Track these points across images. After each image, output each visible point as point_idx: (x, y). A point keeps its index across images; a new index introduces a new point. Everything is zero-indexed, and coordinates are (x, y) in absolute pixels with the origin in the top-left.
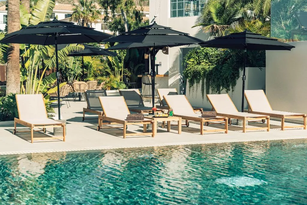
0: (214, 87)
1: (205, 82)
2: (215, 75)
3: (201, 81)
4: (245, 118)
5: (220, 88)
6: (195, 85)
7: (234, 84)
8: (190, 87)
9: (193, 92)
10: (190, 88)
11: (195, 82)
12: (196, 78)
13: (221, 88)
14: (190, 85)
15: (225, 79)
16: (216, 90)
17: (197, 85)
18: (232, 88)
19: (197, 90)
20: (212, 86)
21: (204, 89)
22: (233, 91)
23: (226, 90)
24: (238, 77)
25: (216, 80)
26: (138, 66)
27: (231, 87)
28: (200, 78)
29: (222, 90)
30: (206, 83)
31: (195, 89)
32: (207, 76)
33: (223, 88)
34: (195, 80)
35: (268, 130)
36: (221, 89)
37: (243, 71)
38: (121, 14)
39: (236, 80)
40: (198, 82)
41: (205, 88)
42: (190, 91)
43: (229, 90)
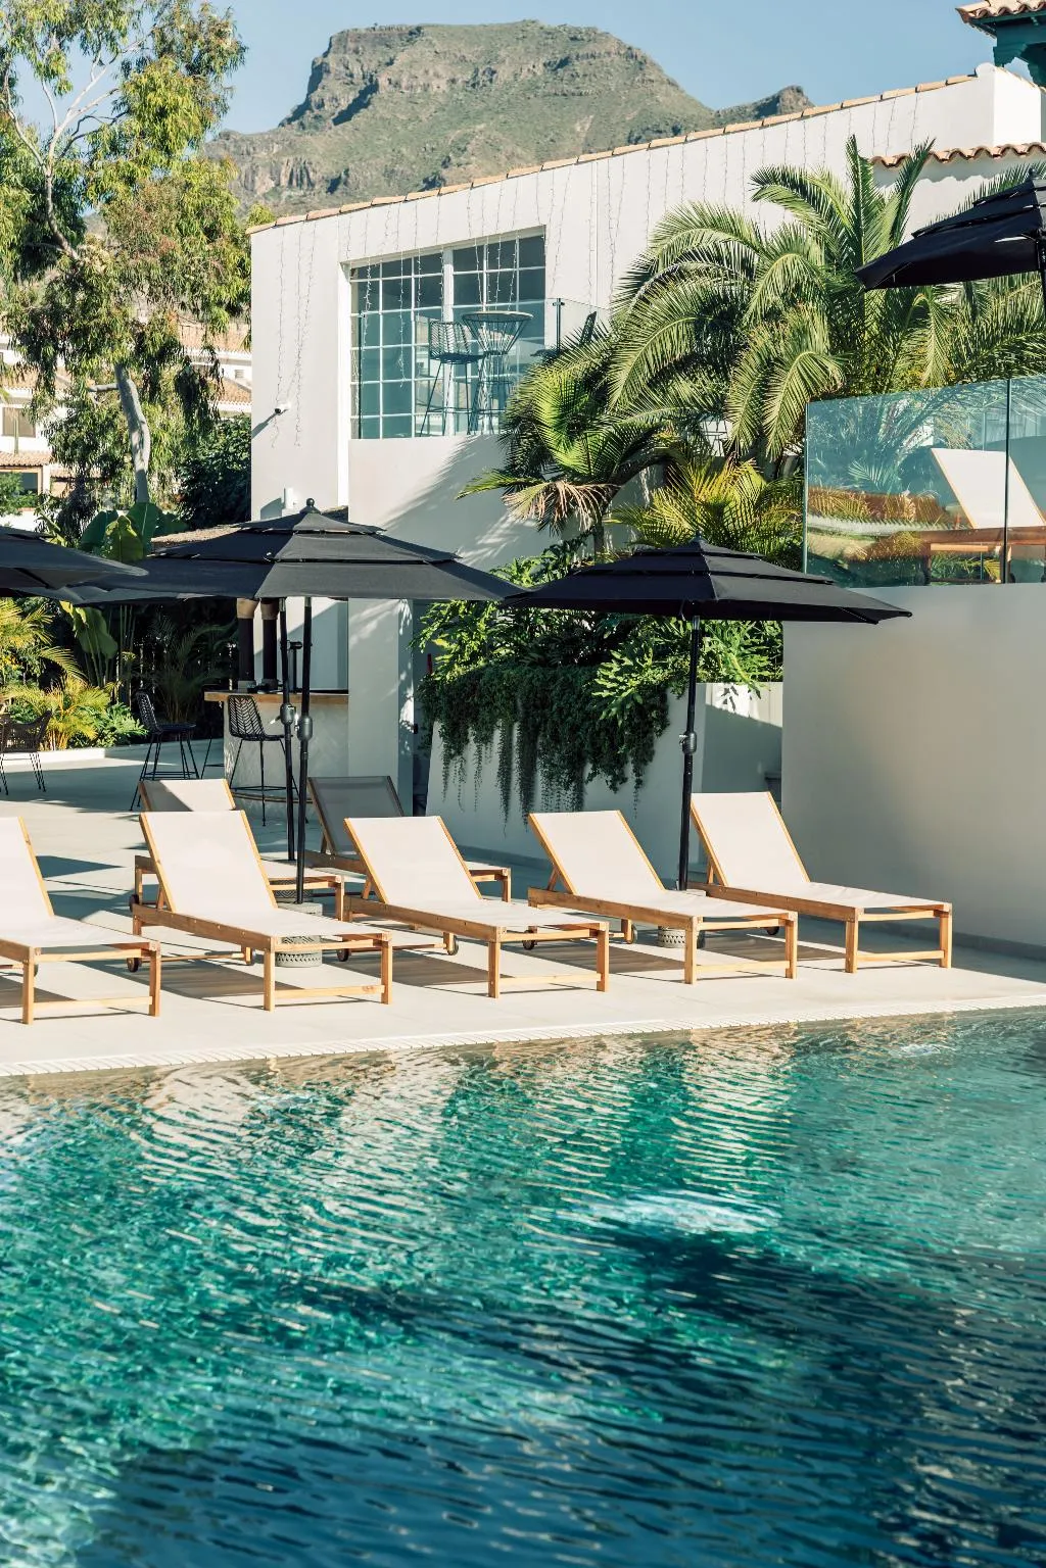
0: (553, 765)
1: (515, 740)
2: (560, 710)
3: (497, 735)
4: (695, 920)
5: (581, 768)
6: (472, 748)
7: (645, 756)
8: (448, 758)
9: (461, 780)
10: (447, 763)
11: (472, 738)
12: (475, 720)
13: (589, 769)
14: (448, 748)
15: (608, 731)
16: (564, 777)
17: (479, 752)
18: (638, 772)
19: (478, 774)
20: (549, 761)
21: (510, 769)
22: (639, 783)
23: (610, 778)
24: (664, 723)
25: (564, 731)
26: (193, 636)
27: (629, 768)
28: (493, 722)
29: (591, 777)
30: (521, 742)
31: (471, 767)
32: (527, 714)
33: (594, 768)
34: (470, 731)
35: (789, 974)
36: (586, 776)
37: (685, 700)
38: (114, 385)
39: (651, 740)
40: (485, 739)
41: (515, 765)
42: (446, 776)
43: (624, 780)
